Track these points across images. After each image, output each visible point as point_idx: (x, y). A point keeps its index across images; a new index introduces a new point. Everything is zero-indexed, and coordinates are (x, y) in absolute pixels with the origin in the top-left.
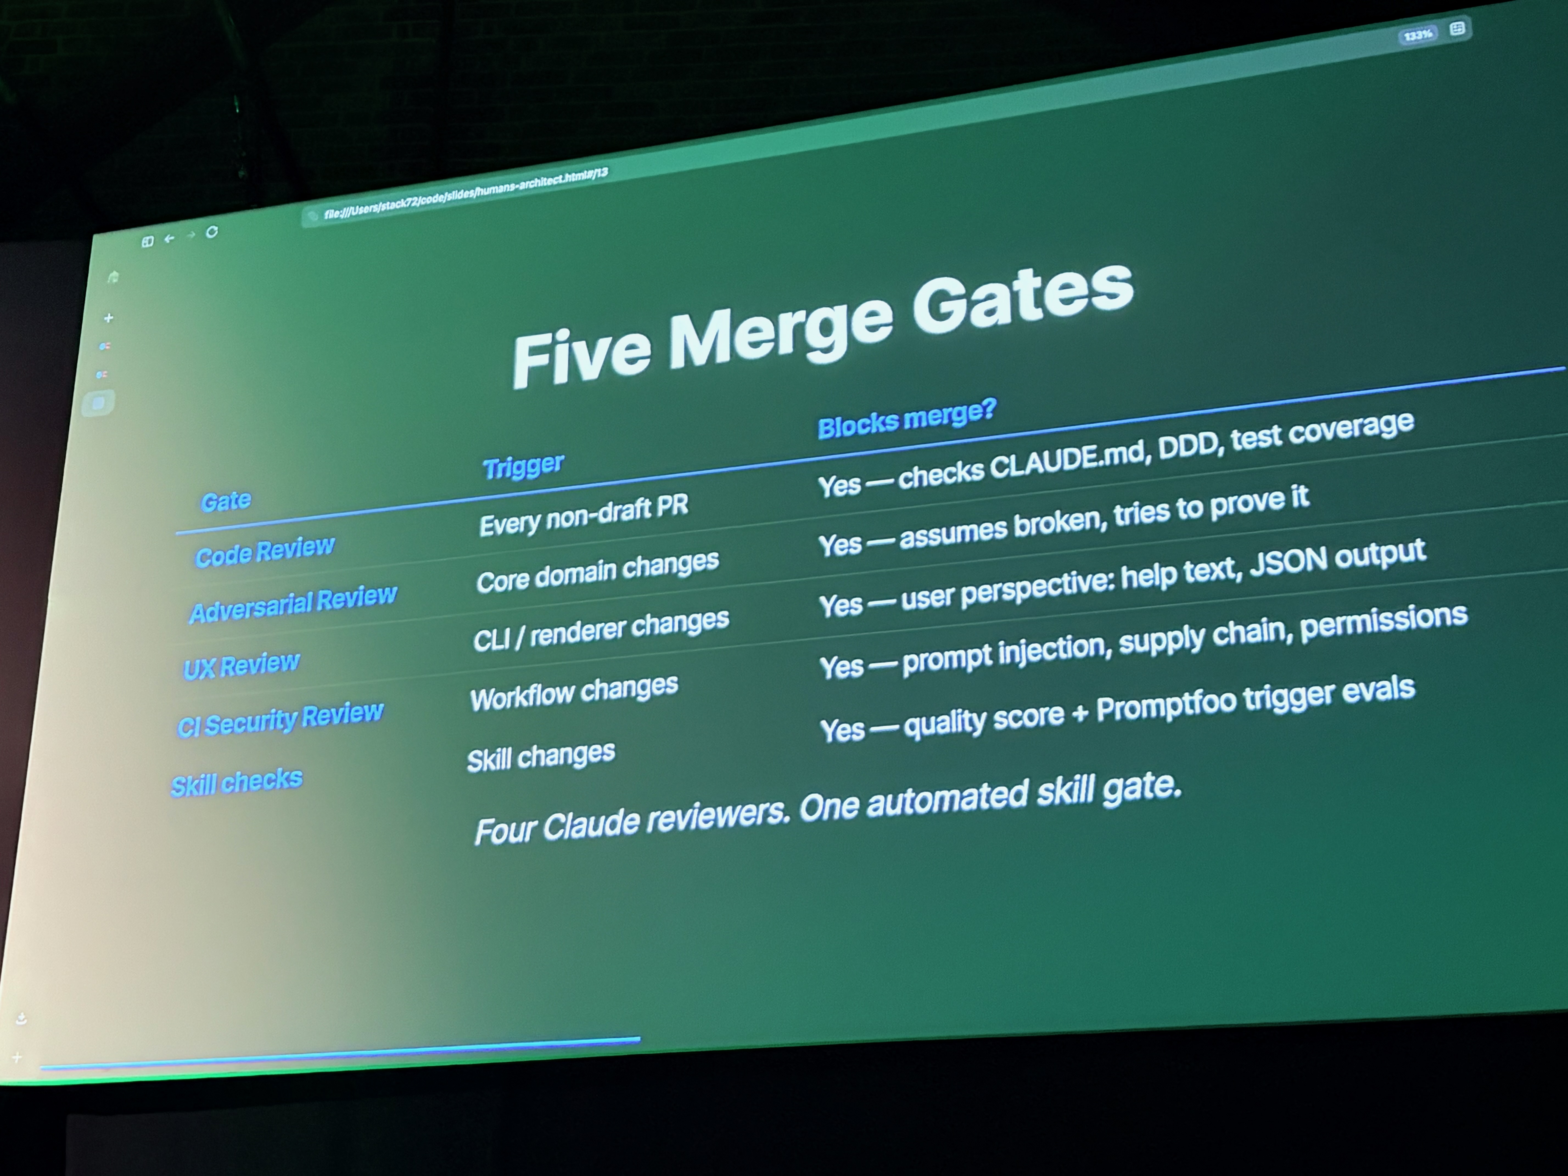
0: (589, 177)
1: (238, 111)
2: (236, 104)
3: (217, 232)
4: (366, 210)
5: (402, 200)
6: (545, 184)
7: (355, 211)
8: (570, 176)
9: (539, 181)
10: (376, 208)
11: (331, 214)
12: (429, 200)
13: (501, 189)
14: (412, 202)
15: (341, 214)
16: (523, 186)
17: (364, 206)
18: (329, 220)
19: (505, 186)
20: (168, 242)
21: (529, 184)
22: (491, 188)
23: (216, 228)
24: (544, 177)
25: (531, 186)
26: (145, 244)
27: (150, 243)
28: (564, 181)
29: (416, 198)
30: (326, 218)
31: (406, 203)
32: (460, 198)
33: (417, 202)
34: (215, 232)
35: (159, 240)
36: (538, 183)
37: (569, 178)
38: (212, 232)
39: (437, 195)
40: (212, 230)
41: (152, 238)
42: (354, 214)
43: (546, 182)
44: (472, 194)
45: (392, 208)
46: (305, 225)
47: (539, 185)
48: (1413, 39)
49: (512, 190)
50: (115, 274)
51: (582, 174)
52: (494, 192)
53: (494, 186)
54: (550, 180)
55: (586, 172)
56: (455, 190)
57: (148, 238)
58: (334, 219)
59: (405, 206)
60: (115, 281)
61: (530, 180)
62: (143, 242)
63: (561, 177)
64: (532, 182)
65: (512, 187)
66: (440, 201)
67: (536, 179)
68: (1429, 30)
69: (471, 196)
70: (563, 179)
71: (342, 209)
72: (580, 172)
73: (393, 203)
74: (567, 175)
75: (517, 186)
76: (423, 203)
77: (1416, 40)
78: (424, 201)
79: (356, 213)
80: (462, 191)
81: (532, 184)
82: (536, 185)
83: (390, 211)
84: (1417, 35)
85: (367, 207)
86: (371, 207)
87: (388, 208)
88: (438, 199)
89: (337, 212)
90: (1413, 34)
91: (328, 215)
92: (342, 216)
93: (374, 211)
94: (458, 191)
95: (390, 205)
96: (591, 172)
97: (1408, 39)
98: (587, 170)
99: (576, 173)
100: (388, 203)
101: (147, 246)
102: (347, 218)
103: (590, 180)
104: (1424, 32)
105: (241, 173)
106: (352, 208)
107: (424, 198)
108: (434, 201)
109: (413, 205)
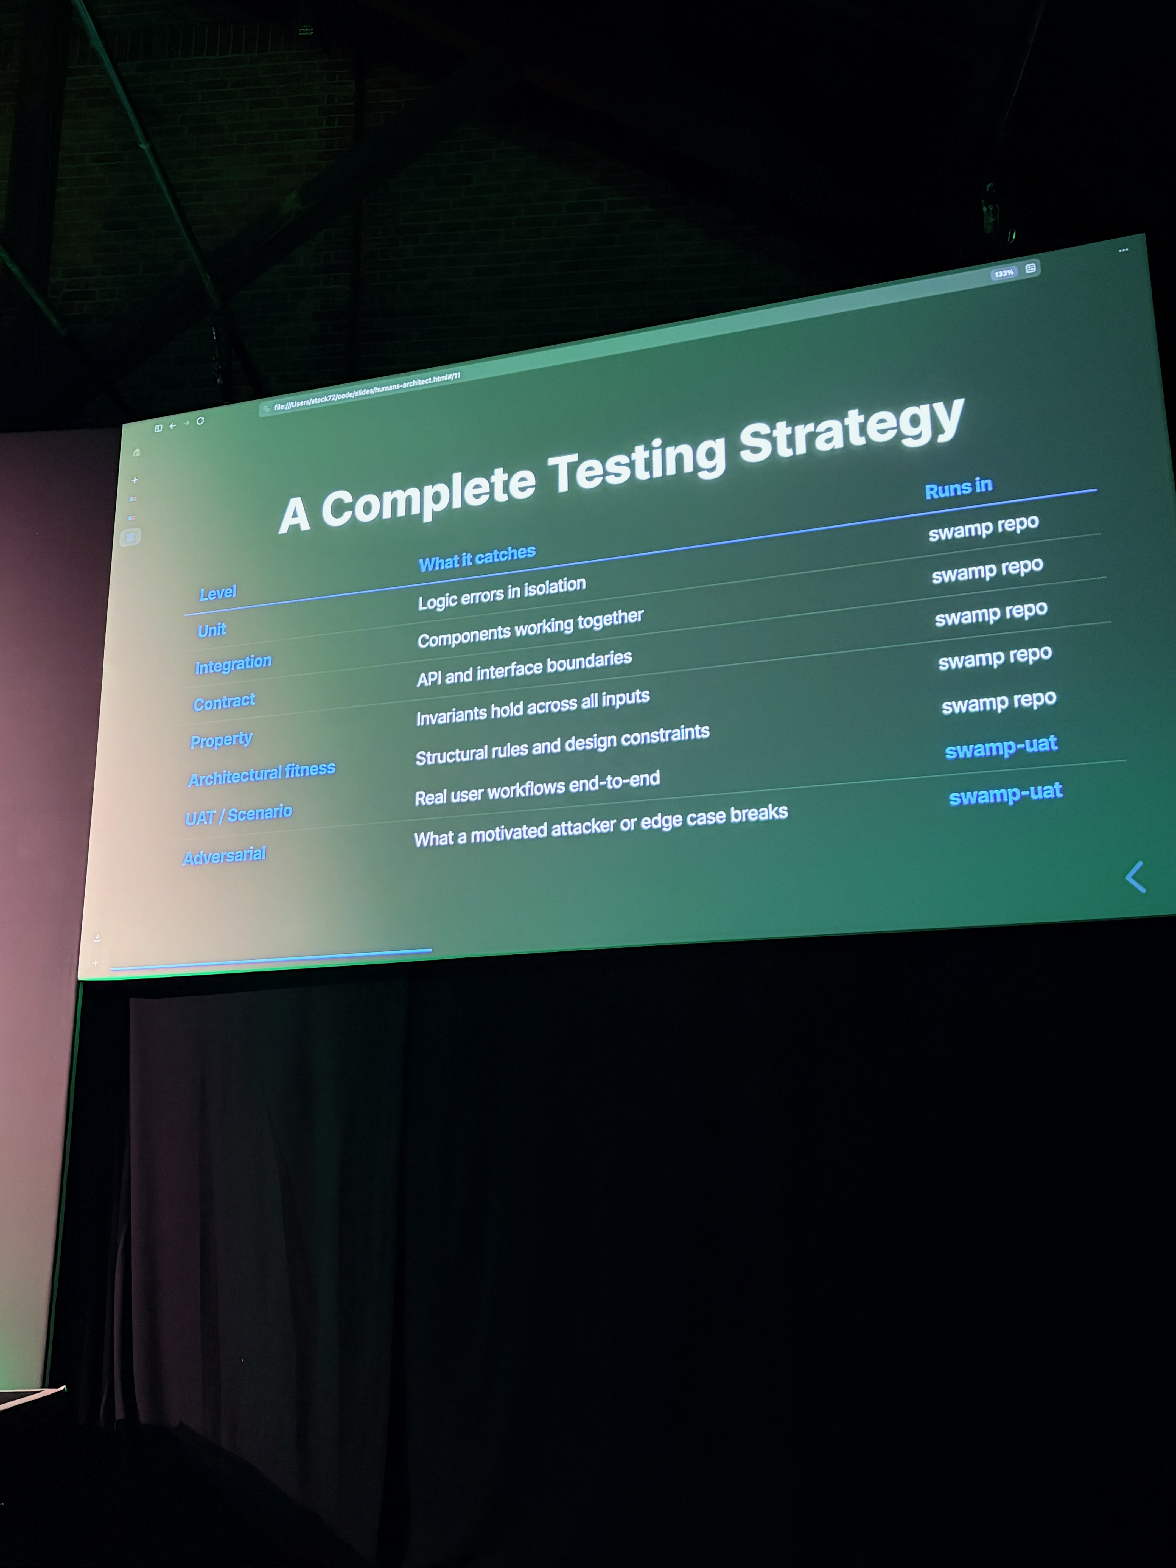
0: (449, 378)
1: (215, 338)
2: (214, 333)
3: (204, 421)
4: (302, 404)
5: (325, 397)
6: (420, 384)
7: (294, 405)
8: (436, 378)
9: (416, 382)
10: (308, 403)
11: (278, 407)
12: (343, 396)
13: (391, 388)
14: (332, 398)
15: (285, 407)
16: (405, 385)
17: (300, 402)
18: (277, 411)
19: (393, 386)
20: (172, 428)
21: (409, 385)
22: (384, 388)
23: (203, 418)
24: (419, 379)
25: (411, 386)
26: (157, 430)
27: (160, 429)
28: (432, 382)
29: (334, 395)
30: (275, 409)
31: (328, 399)
32: (363, 394)
33: (335, 398)
34: (202, 421)
35: (166, 427)
36: (415, 383)
37: (436, 380)
38: (200, 421)
39: (349, 393)
40: (201, 419)
41: (162, 425)
42: (293, 406)
43: (421, 382)
44: (372, 392)
45: (318, 402)
46: (261, 415)
47: (416, 385)
48: (1000, 276)
49: (398, 388)
50: (138, 450)
51: (445, 376)
52: (386, 390)
53: (386, 386)
54: (423, 381)
55: (447, 375)
56: (360, 389)
57: (158, 426)
58: (280, 410)
59: (327, 400)
60: (138, 455)
61: (410, 382)
62: (156, 429)
63: (430, 379)
64: (412, 383)
65: (398, 386)
66: (350, 397)
67: (414, 381)
68: (1011, 270)
69: (371, 393)
70: (432, 380)
71: (286, 404)
72: (443, 376)
73: (319, 399)
74: (434, 378)
75: (401, 386)
76: (339, 398)
77: (1003, 277)
78: (340, 397)
79: (295, 406)
80: (365, 390)
81: (411, 384)
82: (414, 385)
83: (317, 404)
84: (1003, 273)
85: (302, 402)
86: (305, 402)
87: (316, 402)
88: (349, 395)
89: (283, 406)
90: (1001, 272)
91: (277, 408)
92: (286, 408)
93: (307, 404)
94: (362, 391)
95: (317, 401)
96: (450, 375)
97: (997, 276)
98: (448, 374)
99: (440, 376)
100: (316, 399)
101: (158, 431)
102: (289, 410)
103: (450, 380)
104: (1008, 271)
105: (219, 381)
106: (293, 403)
107: (340, 395)
108: (347, 397)
109: (333, 399)
